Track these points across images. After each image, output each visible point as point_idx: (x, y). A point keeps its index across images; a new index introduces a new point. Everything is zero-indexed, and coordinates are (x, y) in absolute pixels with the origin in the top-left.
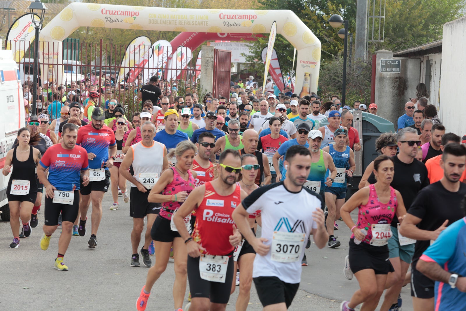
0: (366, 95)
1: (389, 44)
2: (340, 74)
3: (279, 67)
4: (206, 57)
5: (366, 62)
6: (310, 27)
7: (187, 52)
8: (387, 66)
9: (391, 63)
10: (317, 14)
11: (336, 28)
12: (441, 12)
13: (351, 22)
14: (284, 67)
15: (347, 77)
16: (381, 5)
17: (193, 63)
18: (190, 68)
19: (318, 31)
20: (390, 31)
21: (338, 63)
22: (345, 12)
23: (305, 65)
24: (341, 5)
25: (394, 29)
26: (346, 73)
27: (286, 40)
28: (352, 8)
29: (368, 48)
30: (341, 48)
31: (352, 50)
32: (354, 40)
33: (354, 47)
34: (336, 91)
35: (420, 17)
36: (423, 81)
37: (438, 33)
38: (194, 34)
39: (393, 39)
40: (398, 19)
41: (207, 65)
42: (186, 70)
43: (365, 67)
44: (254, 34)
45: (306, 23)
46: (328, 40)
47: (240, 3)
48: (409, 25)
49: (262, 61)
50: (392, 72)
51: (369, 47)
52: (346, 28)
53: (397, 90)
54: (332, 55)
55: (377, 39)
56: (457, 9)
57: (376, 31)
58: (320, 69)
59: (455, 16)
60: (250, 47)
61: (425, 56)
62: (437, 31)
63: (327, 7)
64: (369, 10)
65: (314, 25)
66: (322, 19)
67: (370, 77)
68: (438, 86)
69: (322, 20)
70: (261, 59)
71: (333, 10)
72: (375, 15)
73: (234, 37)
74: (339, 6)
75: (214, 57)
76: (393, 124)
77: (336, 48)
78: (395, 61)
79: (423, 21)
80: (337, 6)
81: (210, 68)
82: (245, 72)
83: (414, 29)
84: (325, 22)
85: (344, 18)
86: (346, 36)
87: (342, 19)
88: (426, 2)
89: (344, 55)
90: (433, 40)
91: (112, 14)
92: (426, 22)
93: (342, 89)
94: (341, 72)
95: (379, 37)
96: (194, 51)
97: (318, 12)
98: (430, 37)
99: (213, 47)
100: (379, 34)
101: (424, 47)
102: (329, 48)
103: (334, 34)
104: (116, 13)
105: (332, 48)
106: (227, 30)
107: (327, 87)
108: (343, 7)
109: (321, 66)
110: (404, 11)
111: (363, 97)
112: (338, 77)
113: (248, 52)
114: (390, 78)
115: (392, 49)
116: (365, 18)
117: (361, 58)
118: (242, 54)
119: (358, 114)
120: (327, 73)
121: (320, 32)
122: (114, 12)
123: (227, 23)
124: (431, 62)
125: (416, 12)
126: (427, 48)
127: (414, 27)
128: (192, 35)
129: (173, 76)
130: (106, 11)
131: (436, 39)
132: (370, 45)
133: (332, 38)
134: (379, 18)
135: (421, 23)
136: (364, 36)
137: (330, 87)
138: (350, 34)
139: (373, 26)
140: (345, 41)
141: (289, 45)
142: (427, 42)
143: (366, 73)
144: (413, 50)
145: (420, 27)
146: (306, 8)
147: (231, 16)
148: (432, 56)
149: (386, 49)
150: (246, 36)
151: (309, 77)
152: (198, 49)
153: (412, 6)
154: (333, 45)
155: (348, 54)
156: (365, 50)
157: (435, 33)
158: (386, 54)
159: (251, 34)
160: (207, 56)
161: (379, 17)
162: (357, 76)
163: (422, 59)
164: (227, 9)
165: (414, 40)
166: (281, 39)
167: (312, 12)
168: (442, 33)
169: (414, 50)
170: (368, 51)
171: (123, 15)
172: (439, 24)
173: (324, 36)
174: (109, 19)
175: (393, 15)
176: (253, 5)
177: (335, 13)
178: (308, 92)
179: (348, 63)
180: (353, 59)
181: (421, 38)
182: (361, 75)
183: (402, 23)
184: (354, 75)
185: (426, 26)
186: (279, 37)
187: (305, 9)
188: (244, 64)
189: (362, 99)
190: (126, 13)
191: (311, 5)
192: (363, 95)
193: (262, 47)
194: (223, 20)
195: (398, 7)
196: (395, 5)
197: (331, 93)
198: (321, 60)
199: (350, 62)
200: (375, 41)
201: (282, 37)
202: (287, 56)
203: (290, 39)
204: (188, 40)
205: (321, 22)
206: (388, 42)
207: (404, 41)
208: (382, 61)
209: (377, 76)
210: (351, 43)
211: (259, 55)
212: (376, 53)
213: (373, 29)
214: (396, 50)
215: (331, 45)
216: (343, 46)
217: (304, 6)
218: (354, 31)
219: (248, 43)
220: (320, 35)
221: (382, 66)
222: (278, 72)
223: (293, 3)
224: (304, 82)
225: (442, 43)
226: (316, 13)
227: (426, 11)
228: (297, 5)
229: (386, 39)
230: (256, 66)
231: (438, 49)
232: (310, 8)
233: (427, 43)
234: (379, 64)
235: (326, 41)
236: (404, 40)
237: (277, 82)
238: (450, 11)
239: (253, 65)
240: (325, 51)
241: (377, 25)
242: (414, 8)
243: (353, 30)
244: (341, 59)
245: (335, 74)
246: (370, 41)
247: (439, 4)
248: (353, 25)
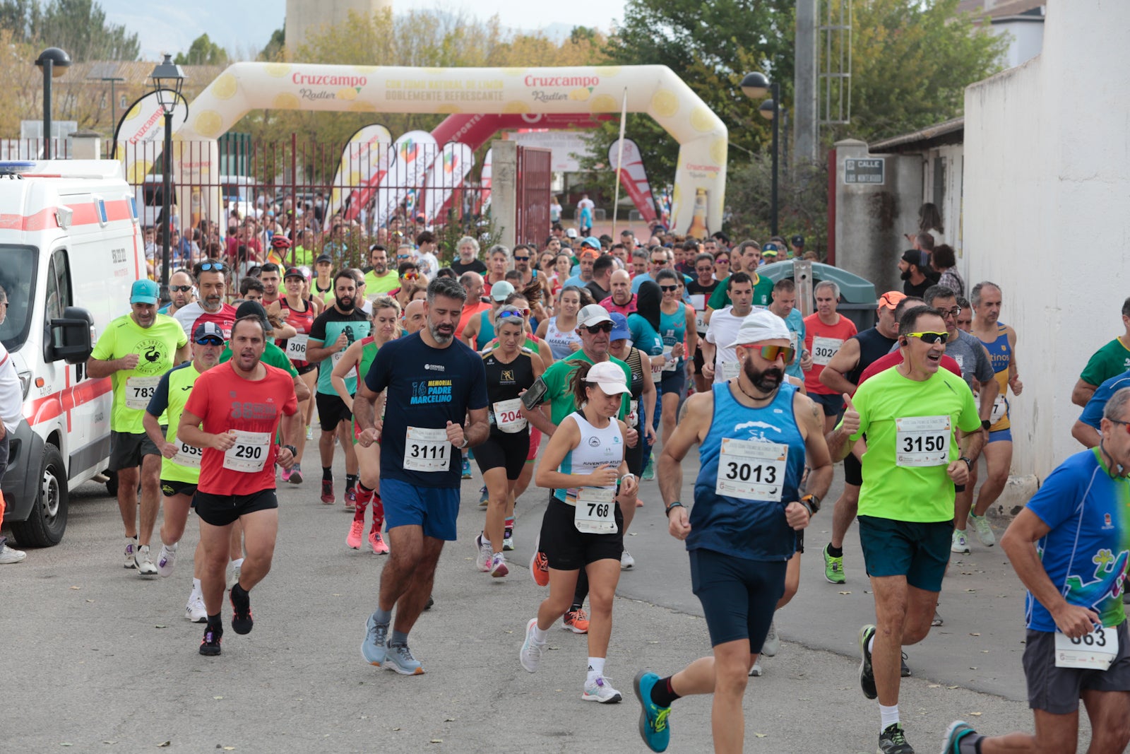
0: (818, 228)
1: (860, 128)
2: (766, 188)
3: (643, 177)
4: (502, 163)
5: (816, 165)
6: (704, 97)
7: (463, 154)
8: (858, 171)
9: (865, 165)
10: (716, 72)
11: (754, 99)
12: (959, 64)
13: (784, 86)
14: (654, 177)
15: (780, 194)
16: (842, 51)
17: (475, 174)
18: (469, 186)
19: (721, 105)
20: (862, 102)
21: (761, 167)
22: (772, 66)
23: (697, 172)
24: (763, 54)
25: (869, 98)
26: (779, 187)
27: (659, 126)
28: (786, 58)
29: (819, 136)
30: (767, 137)
31: (789, 142)
32: (790, 121)
33: (792, 135)
34: (758, 223)
35: (918, 73)
36: (929, 198)
37: (956, 104)
38: (477, 119)
39: (869, 119)
40: (877, 79)
41: (502, 178)
42: (462, 189)
43: (814, 174)
44: (595, 115)
45: (696, 90)
46: (740, 123)
47: (565, 55)
48: (897, 90)
49: (611, 168)
50: (866, 182)
51: (821, 135)
52: (775, 98)
53: (879, 217)
54: (750, 152)
55: (837, 119)
56: (991, 56)
57: (834, 102)
58: (727, 181)
59: (988, 71)
60: (588, 140)
61: (933, 149)
62: (953, 100)
63: (736, 58)
64: (820, 62)
65: (712, 93)
66: (728, 81)
67: (824, 193)
68: (959, 208)
69: (727, 84)
70: (608, 163)
71: (749, 63)
72: (831, 72)
73: (556, 121)
74: (759, 56)
75: (515, 161)
76: (872, 285)
77: (757, 139)
78: (874, 162)
79: (926, 82)
80: (757, 56)
81: (509, 183)
82: (578, 190)
83: (909, 98)
84: (734, 87)
85: (770, 79)
86: (776, 115)
87: (766, 81)
88: (930, 45)
89: (773, 151)
90: (946, 118)
91: (314, 82)
92: (931, 83)
93: (770, 218)
94: (768, 186)
95: (841, 115)
96: (477, 150)
97: (719, 68)
98: (941, 113)
99: (514, 142)
100: (841, 109)
101: (929, 131)
102: (743, 139)
103: (751, 110)
104: (321, 81)
105: (749, 138)
106: (541, 108)
107: (742, 216)
108: (769, 57)
109: (729, 174)
110: (887, 63)
111: (812, 233)
112: (763, 195)
113: (584, 150)
114: (865, 194)
115: (866, 138)
116: (812, 77)
117: (807, 157)
118: (573, 155)
119: (804, 268)
120: (740, 187)
121: (725, 106)
122: (317, 80)
123: (540, 95)
124: (943, 162)
125: (912, 65)
126: (934, 135)
127: (908, 93)
128: (472, 120)
129: (437, 201)
130: (302, 77)
131: (951, 117)
132: (823, 130)
133: (748, 118)
134: (839, 78)
135: (921, 85)
136: (811, 113)
137: (747, 216)
138: (784, 110)
139: (828, 94)
140: (774, 124)
141: (664, 135)
142: (934, 122)
143: (817, 187)
144: (908, 139)
145: (920, 94)
146: (695, 62)
147: (549, 81)
148: (946, 151)
149: (854, 138)
150: (579, 119)
151: (704, 198)
152: (485, 147)
153: (903, 53)
154: (750, 132)
155: (780, 148)
156: (814, 140)
157: (950, 104)
158: (855, 148)
159: (586, 115)
160: (503, 160)
161: (837, 75)
162: (800, 193)
163: (925, 155)
164: (540, 65)
165: (909, 120)
166: (649, 124)
167: (708, 67)
168: (963, 104)
169: (910, 139)
170: (819, 142)
171: (336, 83)
172: (958, 87)
173: (732, 115)
174: (308, 93)
175: (867, 71)
176: (591, 57)
177: (753, 69)
178: (704, 225)
179: (780, 168)
180: (791, 159)
181: (923, 114)
182: (807, 190)
183: (884, 87)
184: (793, 191)
185: (931, 92)
186: (645, 121)
187: (692, 64)
188: (576, 174)
189: (810, 237)
190: (342, 80)
191: (704, 54)
192: (812, 229)
193: (610, 140)
194: (533, 89)
195: (876, 55)
196: (869, 50)
197: (748, 226)
198: (729, 162)
199: (785, 164)
200: (833, 122)
201: (650, 119)
202: (660, 157)
203: (667, 122)
204: (464, 130)
205: (726, 88)
206: (858, 124)
207: (889, 122)
208: (849, 162)
209: (839, 192)
210: (785, 128)
211: (604, 156)
212: (836, 147)
213: (828, 99)
214: (875, 139)
215: (745, 132)
216: (771, 135)
217: (691, 57)
218: (791, 103)
219: (582, 133)
220: (724, 113)
221: (848, 172)
222: (644, 187)
223: (669, 51)
224: (696, 207)
225: (962, 125)
226: (714, 71)
227: (931, 62)
228: (677, 54)
229: (854, 119)
230: (601, 178)
231: (957, 136)
232: (704, 60)
233: (934, 125)
234: (842, 168)
235: (736, 125)
236: (890, 119)
237: (643, 208)
238: (977, 61)
239: (593, 176)
240: (735, 145)
241: (835, 91)
242: (906, 56)
243: (789, 102)
244: (767, 159)
245: (756, 189)
246: (823, 123)
247: (955, 48)
248: (788, 92)
